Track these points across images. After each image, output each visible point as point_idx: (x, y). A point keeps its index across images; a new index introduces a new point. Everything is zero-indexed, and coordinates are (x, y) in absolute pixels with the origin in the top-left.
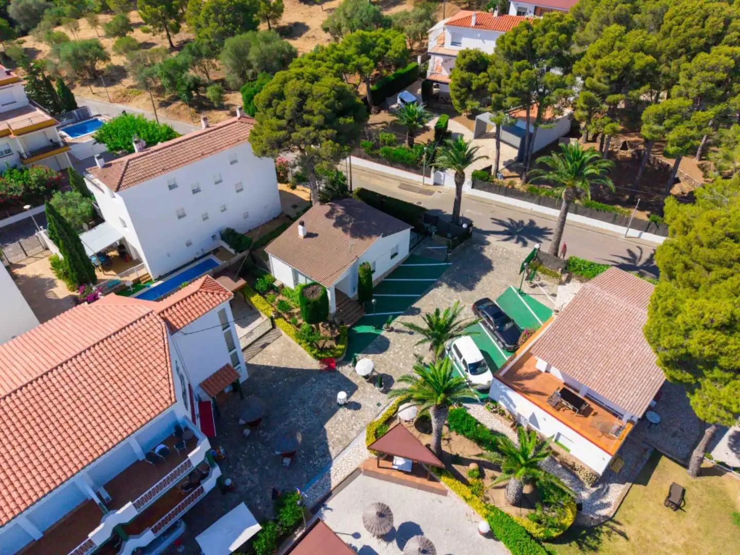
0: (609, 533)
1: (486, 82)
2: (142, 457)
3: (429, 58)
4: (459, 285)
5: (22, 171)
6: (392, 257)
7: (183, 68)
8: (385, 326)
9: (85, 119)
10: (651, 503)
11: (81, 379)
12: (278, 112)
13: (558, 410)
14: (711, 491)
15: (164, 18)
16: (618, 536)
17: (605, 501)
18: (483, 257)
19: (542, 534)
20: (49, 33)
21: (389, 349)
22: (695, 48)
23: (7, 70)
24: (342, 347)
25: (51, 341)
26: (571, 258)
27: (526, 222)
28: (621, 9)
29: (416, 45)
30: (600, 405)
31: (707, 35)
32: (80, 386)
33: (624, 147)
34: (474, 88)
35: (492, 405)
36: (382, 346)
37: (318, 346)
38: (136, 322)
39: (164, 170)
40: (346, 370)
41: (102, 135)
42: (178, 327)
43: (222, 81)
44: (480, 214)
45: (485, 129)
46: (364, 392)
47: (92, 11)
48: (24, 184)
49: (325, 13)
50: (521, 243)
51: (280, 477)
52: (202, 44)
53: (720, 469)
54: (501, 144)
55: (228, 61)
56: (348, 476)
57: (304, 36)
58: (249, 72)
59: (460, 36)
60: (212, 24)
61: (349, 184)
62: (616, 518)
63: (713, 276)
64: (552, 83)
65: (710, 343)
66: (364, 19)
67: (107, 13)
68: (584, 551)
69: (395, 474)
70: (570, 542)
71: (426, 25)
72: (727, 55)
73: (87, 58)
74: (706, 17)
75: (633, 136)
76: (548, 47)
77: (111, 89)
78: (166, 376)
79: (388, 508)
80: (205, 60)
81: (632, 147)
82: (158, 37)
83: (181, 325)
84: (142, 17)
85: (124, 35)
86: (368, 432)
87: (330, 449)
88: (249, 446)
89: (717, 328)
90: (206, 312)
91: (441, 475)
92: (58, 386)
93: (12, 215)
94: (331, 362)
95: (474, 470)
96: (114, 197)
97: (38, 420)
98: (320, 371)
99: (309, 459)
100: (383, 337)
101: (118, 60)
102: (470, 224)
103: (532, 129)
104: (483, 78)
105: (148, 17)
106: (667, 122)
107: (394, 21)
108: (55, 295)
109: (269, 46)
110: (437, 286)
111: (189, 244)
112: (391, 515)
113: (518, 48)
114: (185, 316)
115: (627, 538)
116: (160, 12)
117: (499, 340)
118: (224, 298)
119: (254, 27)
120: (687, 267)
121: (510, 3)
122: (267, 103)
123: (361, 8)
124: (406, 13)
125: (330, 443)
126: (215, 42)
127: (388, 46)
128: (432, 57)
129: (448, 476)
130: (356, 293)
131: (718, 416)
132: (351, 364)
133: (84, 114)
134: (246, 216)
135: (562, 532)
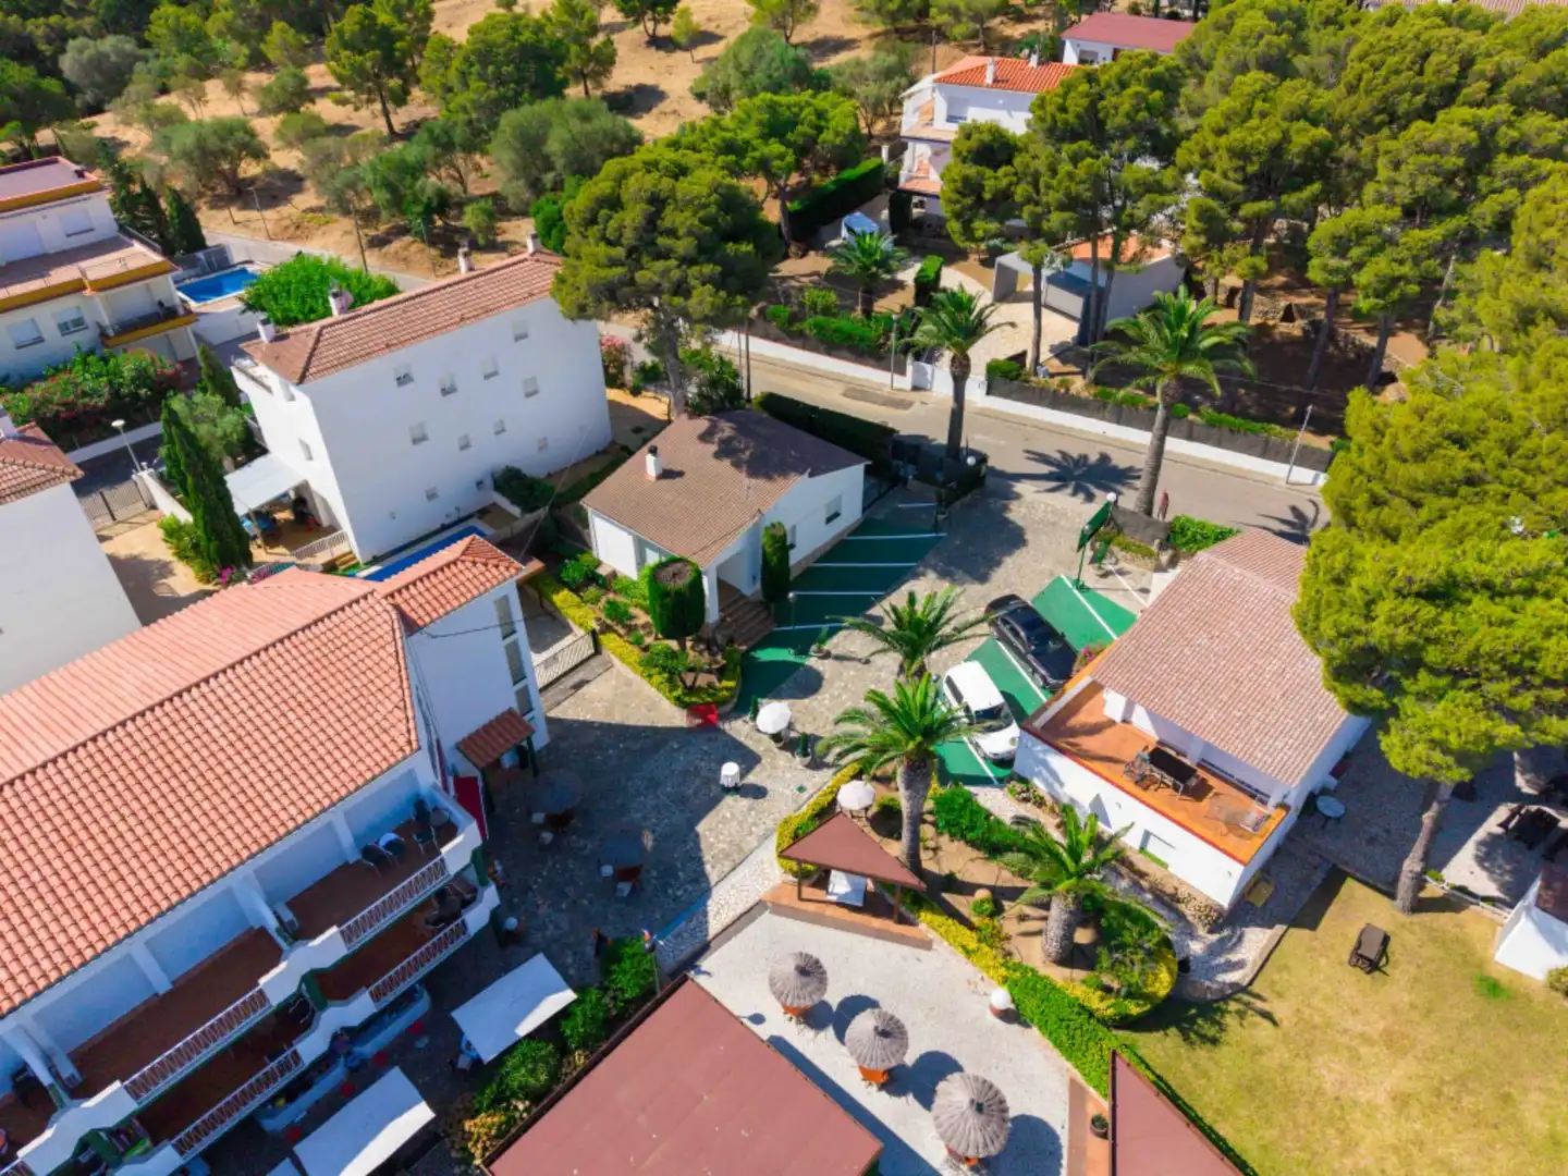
0: (1241, 1014)
1: (1010, 184)
2: (354, 856)
3: (904, 147)
4: (959, 574)
5: (105, 360)
6: (829, 520)
7: (417, 170)
8: (814, 647)
9: (222, 268)
10: (1323, 961)
11: (244, 705)
12: (610, 233)
13: (1146, 788)
14: (1436, 938)
15: (377, 76)
16: (1258, 1019)
17: (1234, 957)
18: (1007, 522)
19: (1110, 1011)
20: (148, 107)
21: (822, 690)
22: (1407, 114)
23: (78, 168)
24: (731, 684)
25: (183, 643)
26: (1177, 518)
27: (1093, 458)
28: (1269, 45)
29: (879, 126)
30: (1225, 778)
31: (1427, 89)
32: (241, 718)
33: (1288, 316)
34: (987, 196)
35: (1019, 787)
36: (810, 684)
37: (683, 682)
38: (342, 609)
39: (388, 346)
40: (738, 729)
41: (259, 296)
42: (420, 622)
43: (495, 196)
44: (1002, 442)
45: (1015, 285)
46: (774, 767)
47: (231, 65)
48: (110, 383)
49: (698, 67)
50: (1081, 496)
51: (611, 917)
52: (455, 124)
53: (1458, 900)
54: (1045, 312)
55: (507, 156)
56: (742, 915)
57: (655, 111)
58: (549, 178)
59: (966, 103)
60: (475, 84)
61: (745, 386)
62: (1255, 988)
63: (1424, 514)
64: (1137, 183)
65: (1406, 621)
66: (776, 74)
67: (260, 70)
68: (1192, 1043)
69: (832, 911)
70: (1164, 1027)
71: (899, 85)
72: (1464, 124)
73: (224, 153)
74: (1426, 56)
75: (1305, 296)
76: (1128, 115)
77: (270, 214)
78: (401, 705)
79: (817, 962)
80: (459, 159)
81: (1303, 315)
82: (365, 113)
83: (427, 619)
84: (334, 73)
85: (295, 110)
86: (781, 834)
87: (708, 868)
88: (550, 863)
89: (1418, 595)
90: (474, 597)
91: (920, 908)
92: (200, 716)
93: (84, 444)
94: (708, 713)
95: (982, 902)
96: (292, 398)
97: (166, 773)
98: (689, 730)
99: (666, 886)
100: (810, 670)
101: (287, 159)
102: (982, 459)
103: (1102, 280)
104: (1006, 175)
105: (346, 73)
106: (1355, 252)
107: (834, 77)
108: (172, 590)
109: (588, 127)
110: (916, 576)
111: (431, 496)
112: (824, 973)
113: (1071, 118)
114: (434, 603)
115: (1275, 1023)
116: (369, 64)
117: (1035, 671)
118: (507, 574)
119: (557, 90)
120: (1376, 502)
121: (1063, 44)
122: (587, 215)
123: (770, 53)
124: (859, 63)
125: (707, 857)
126: (479, 120)
127: (823, 123)
128: (910, 144)
129: (933, 911)
130: (758, 586)
131: (1429, 764)
132: (747, 718)
133: (220, 259)
134: (543, 445)
135: (1148, 1007)
